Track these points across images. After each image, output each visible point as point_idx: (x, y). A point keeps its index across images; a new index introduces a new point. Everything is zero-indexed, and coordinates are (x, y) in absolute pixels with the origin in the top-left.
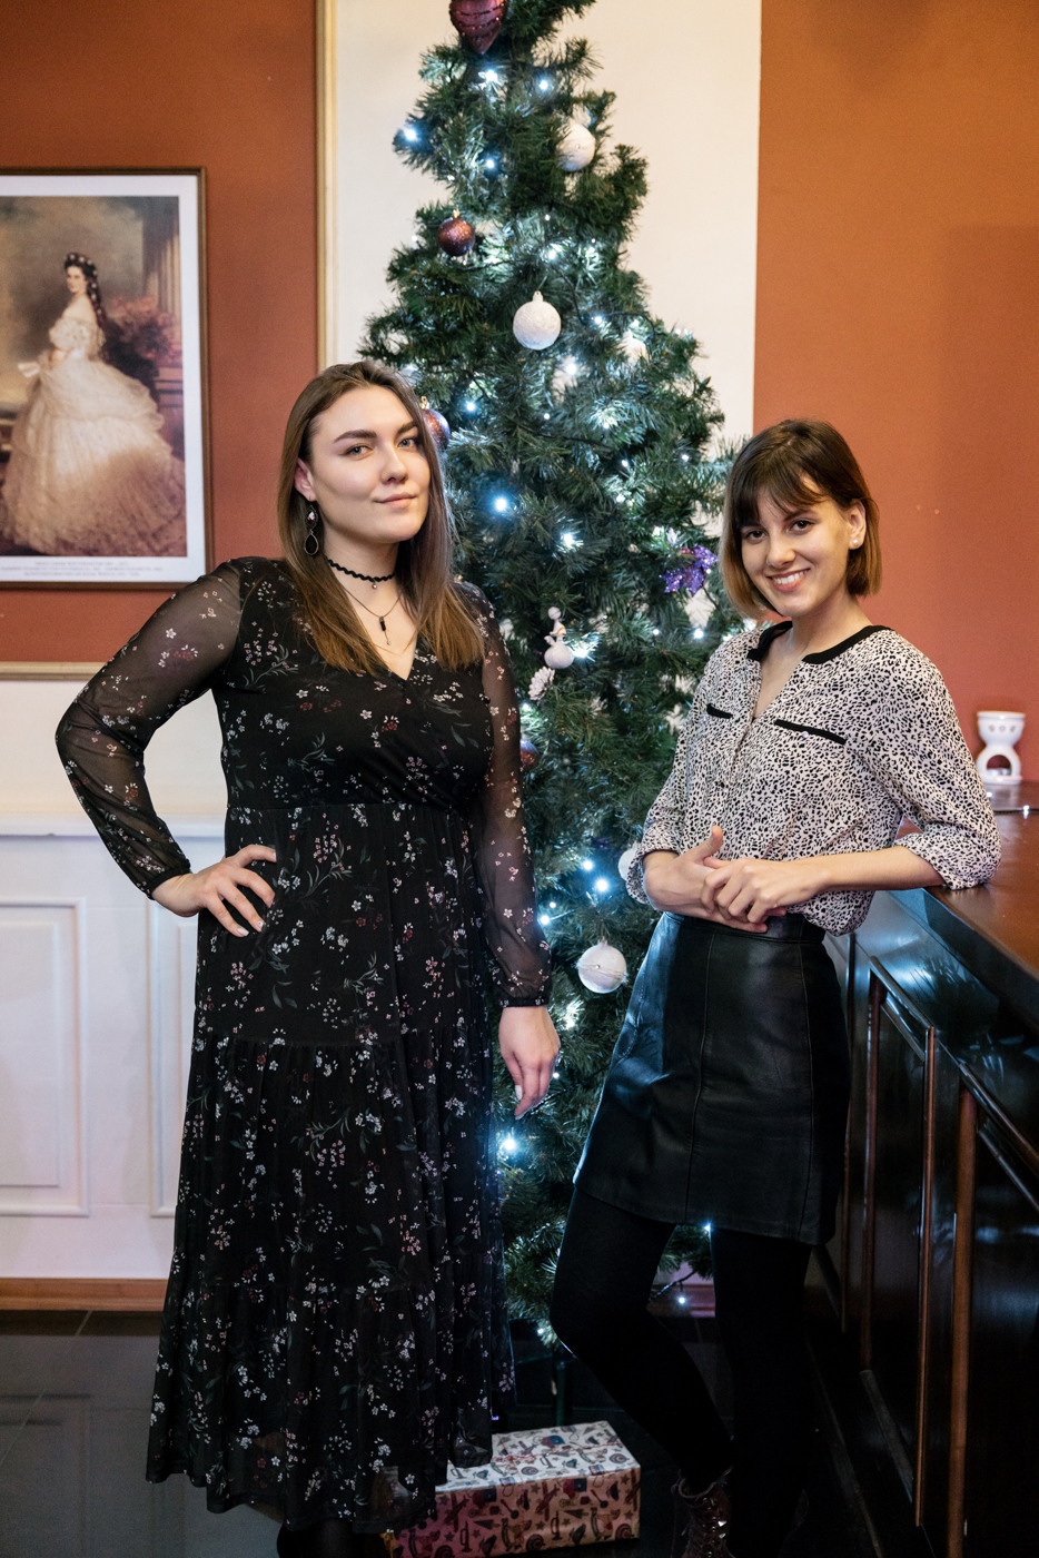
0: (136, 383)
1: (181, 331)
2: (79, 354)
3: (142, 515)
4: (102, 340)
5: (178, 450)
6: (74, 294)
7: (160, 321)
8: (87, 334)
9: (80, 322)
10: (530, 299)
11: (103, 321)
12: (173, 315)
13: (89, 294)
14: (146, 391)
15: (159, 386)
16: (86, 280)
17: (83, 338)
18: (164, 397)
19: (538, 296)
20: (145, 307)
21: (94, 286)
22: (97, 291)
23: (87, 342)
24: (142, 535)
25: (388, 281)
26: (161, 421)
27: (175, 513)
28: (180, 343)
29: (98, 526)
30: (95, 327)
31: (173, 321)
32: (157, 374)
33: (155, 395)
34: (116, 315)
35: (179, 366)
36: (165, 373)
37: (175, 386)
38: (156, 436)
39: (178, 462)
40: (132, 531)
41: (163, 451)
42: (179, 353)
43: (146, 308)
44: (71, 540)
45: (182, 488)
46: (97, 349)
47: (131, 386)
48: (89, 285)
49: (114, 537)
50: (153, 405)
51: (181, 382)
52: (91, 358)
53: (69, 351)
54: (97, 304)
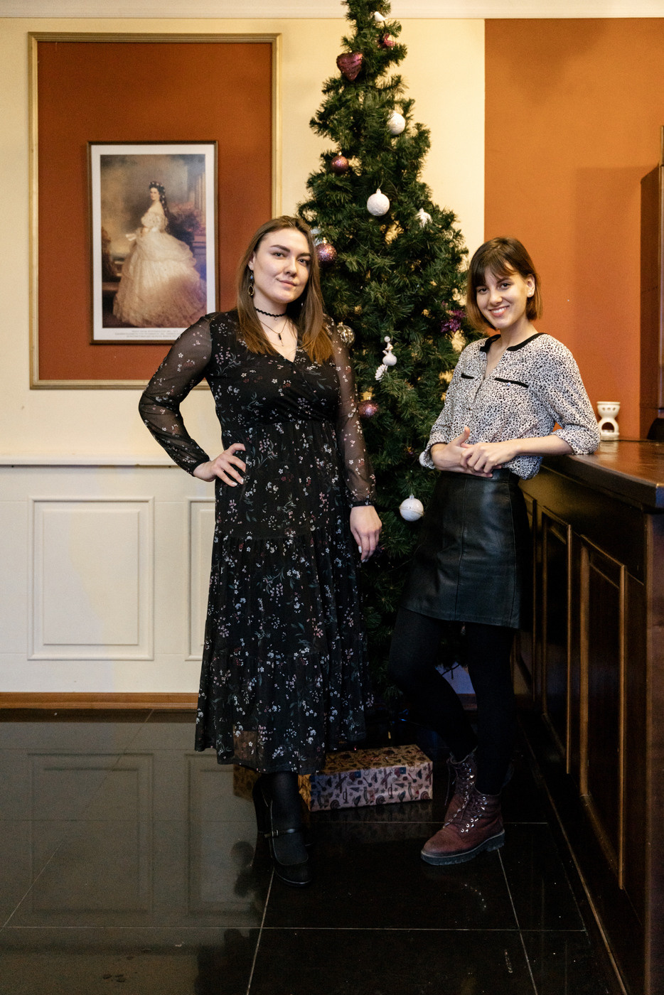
0: (183, 243)
1: (205, 218)
2: (155, 229)
3: (185, 307)
4: (167, 223)
5: (203, 276)
6: (153, 201)
7: (195, 214)
8: (159, 220)
9: (156, 214)
10: (375, 192)
11: (167, 213)
12: (202, 210)
13: (161, 200)
14: (188, 247)
15: (194, 245)
16: (160, 194)
17: (158, 222)
18: (196, 250)
19: (379, 191)
20: (189, 206)
21: (163, 197)
22: (165, 199)
23: (159, 224)
24: (185, 317)
25: (307, 188)
26: (195, 262)
27: (201, 306)
28: (205, 224)
29: (163, 313)
30: (164, 217)
31: (202, 213)
32: (193, 239)
33: (192, 249)
34: (174, 211)
35: (204, 235)
36: (197, 239)
37: (202, 245)
38: (192, 269)
39: (202, 281)
40: (179, 315)
41: (195, 277)
42: (204, 229)
43: (189, 207)
44: (149, 319)
45: (205, 294)
46: (164, 227)
47: (180, 245)
48: (161, 196)
49: (171, 318)
50: (191, 254)
51: (205, 243)
52: (161, 231)
53: (151, 228)
54: (165, 206)
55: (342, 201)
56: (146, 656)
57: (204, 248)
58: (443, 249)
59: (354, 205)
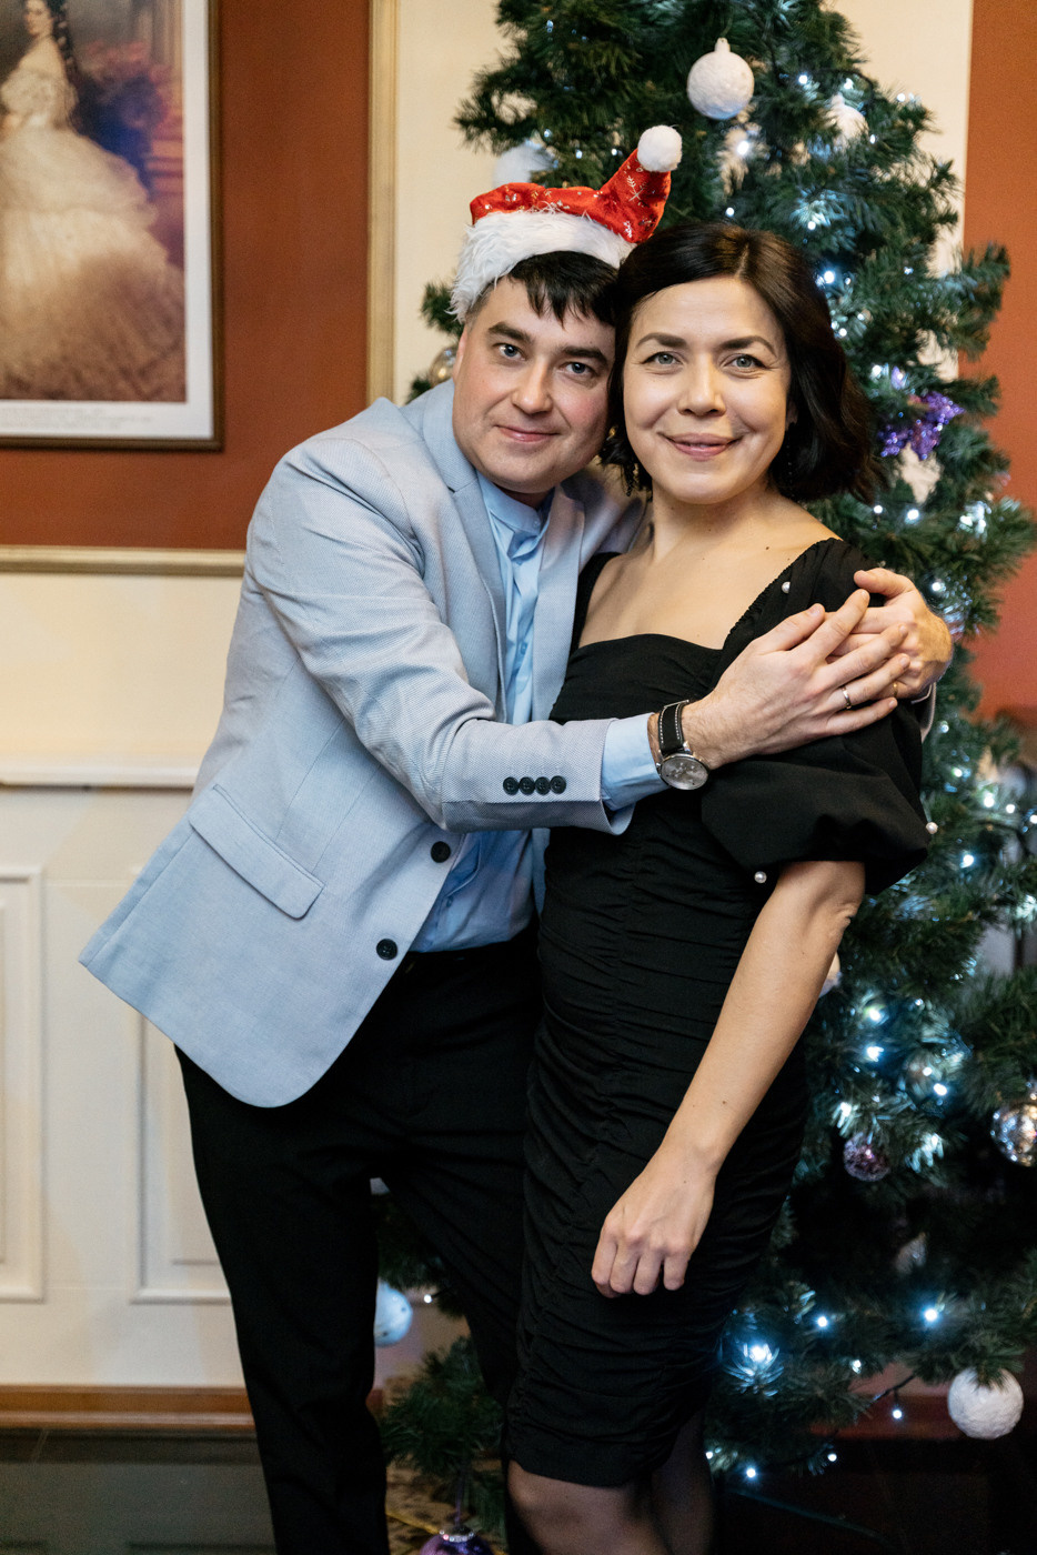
0: (119, 161)
1: (181, 91)
2: (40, 120)
3: (124, 342)
4: (72, 101)
5: (176, 256)
6: (35, 36)
7: (153, 75)
8: (51, 92)
9: (43, 76)
10: (712, 49)
11: (74, 75)
12: (170, 68)
13: (56, 34)
14: (132, 174)
15: (150, 166)
16: (52, 16)
17: (46, 98)
18: (158, 183)
19: (723, 45)
20: (133, 56)
21: (62, 25)
22: (66, 32)
23: (51, 103)
24: (125, 373)
26: (152, 215)
27: (169, 341)
28: (180, 106)
29: (65, 358)
30: (63, 83)
31: (172, 76)
32: (148, 149)
33: (145, 178)
34: (93, 66)
35: (178, 139)
36: (160, 149)
37: (172, 167)
38: (146, 236)
39: (175, 272)
40: (111, 367)
41: (153, 257)
42: (179, 121)
43: (134, 58)
44: (26, 377)
45: (181, 307)
46: (65, 114)
47: (113, 167)
48: (55, 24)
49: (86, 374)
50: (140, 194)
51: (180, 161)
52: (57, 125)
53: (28, 115)
54: (66, 51)
55: (613, 70)
56: (23, 1287)
57: (180, 175)
58: (899, 219)
59: (649, 84)
